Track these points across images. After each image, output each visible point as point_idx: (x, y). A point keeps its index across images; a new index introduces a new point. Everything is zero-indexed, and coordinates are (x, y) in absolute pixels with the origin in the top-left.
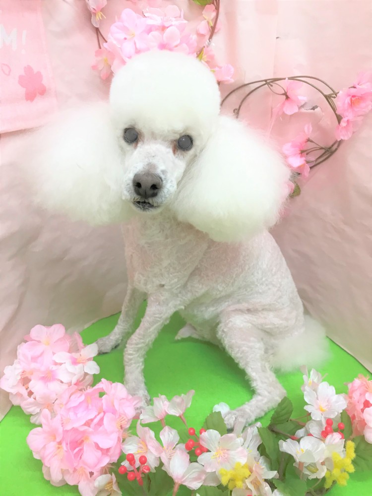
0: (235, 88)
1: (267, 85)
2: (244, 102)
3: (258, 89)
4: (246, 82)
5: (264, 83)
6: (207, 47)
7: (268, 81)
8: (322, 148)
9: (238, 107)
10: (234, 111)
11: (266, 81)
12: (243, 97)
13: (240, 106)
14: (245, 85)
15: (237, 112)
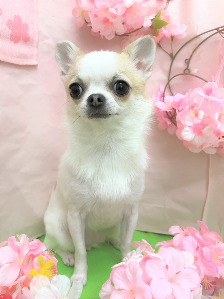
0: (188, 41)
1: (218, 33)
2: (194, 53)
3: (209, 38)
4: (198, 34)
5: (216, 31)
6: (165, 9)
7: (219, 29)
9: (188, 58)
10: (185, 61)
11: (217, 29)
12: (195, 48)
13: (191, 56)
14: (197, 37)
15: (187, 62)
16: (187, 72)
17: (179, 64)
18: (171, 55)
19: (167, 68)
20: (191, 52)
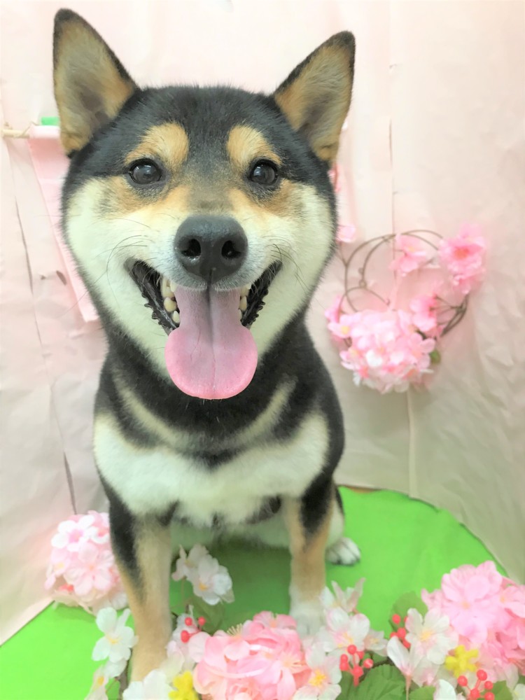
1: (385, 242)
2: (367, 261)
3: (379, 247)
4: (367, 240)
5: (381, 240)
7: (386, 238)
8: (452, 308)
9: (362, 266)
10: (360, 270)
11: (383, 237)
12: (366, 256)
13: (365, 265)
14: (366, 243)
15: (362, 271)
16: (363, 284)
17: (354, 273)
18: (343, 260)
19: (343, 277)
20: (363, 261)
